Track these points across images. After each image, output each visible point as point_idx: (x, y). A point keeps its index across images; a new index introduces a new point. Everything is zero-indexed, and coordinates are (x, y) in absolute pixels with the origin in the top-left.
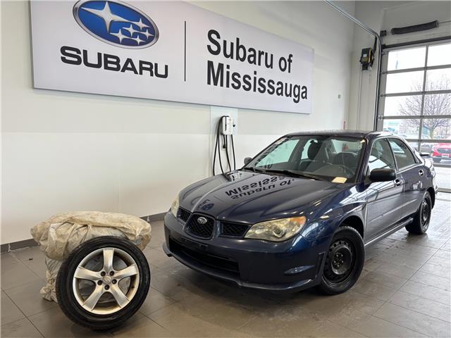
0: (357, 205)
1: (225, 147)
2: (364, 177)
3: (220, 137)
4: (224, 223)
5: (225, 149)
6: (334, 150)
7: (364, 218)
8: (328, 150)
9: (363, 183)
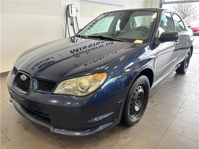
0: (150, 59)
1: (72, 24)
2: (155, 39)
3: (68, 18)
4: (40, 81)
5: (72, 26)
6: (136, 25)
7: (154, 69)
8: (132, 25)
9: (155, 43)
